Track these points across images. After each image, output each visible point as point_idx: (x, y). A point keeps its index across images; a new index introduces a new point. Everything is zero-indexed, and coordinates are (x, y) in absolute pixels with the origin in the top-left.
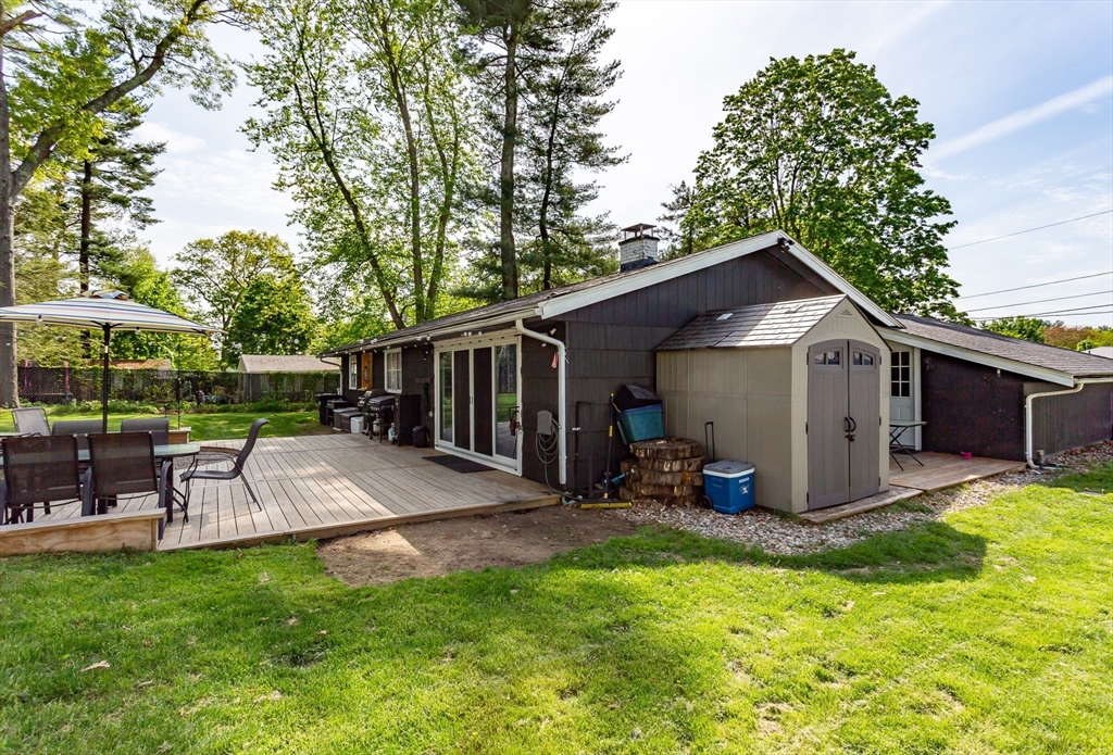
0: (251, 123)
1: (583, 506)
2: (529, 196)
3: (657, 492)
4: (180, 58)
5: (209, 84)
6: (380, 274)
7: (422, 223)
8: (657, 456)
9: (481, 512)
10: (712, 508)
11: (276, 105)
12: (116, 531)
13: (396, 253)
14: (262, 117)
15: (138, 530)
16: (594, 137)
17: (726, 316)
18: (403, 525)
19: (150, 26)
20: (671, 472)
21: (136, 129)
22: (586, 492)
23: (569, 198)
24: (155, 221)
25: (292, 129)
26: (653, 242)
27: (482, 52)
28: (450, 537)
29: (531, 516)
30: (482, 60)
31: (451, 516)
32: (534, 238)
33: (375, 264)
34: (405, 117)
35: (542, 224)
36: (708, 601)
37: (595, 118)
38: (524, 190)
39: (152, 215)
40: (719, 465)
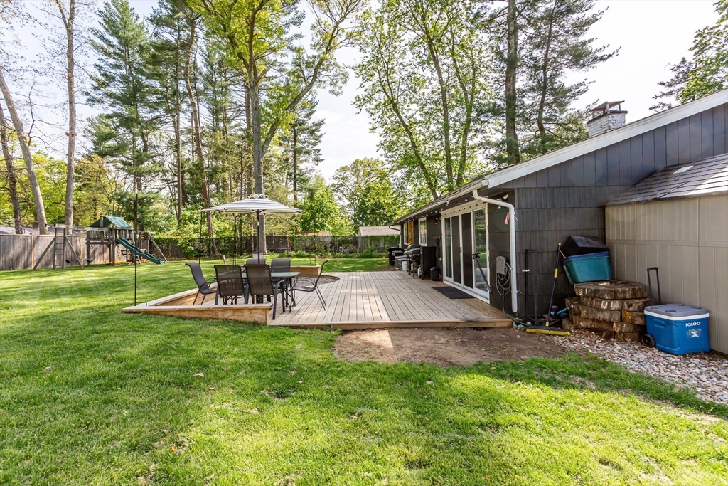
0: (358, 97)
1: (528, 330)
2: (528, 102)
3: (595, 325)
4: (324, 73)
5: (337, 82)
6: (426, 172)
7: (451, 137)
8: (596, 295)
9: (447, 325)
10: (655, 346)
11: (368, 84)
12: (251, 313)
13: (435, 159)
14: (362, 93)
15: (260, 314)
16: (584, 43)
17: (684, 170)
18: (394, 328)
19: (311, 60)
20: (609, 309)
21: (313, 115)
22: (533, 319)
23: (561, 96)
24: (322, 160)
25: (377, 95)
26: (620, 115)
27: (491, 10)
28: (419, 339)
29: (484, 332)
30: (491, 15)
31: (425, 326)
32: (533, 133)
33: (423, 167)
34: (439, 70)
35: (539, 122)
36: (591, 427)
37: (585, 28)
38: (524, 99)
39: (321, 157)
40: (663, 308)
